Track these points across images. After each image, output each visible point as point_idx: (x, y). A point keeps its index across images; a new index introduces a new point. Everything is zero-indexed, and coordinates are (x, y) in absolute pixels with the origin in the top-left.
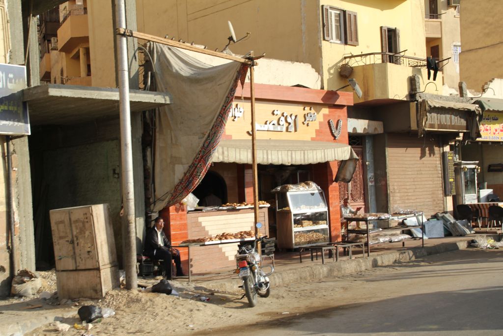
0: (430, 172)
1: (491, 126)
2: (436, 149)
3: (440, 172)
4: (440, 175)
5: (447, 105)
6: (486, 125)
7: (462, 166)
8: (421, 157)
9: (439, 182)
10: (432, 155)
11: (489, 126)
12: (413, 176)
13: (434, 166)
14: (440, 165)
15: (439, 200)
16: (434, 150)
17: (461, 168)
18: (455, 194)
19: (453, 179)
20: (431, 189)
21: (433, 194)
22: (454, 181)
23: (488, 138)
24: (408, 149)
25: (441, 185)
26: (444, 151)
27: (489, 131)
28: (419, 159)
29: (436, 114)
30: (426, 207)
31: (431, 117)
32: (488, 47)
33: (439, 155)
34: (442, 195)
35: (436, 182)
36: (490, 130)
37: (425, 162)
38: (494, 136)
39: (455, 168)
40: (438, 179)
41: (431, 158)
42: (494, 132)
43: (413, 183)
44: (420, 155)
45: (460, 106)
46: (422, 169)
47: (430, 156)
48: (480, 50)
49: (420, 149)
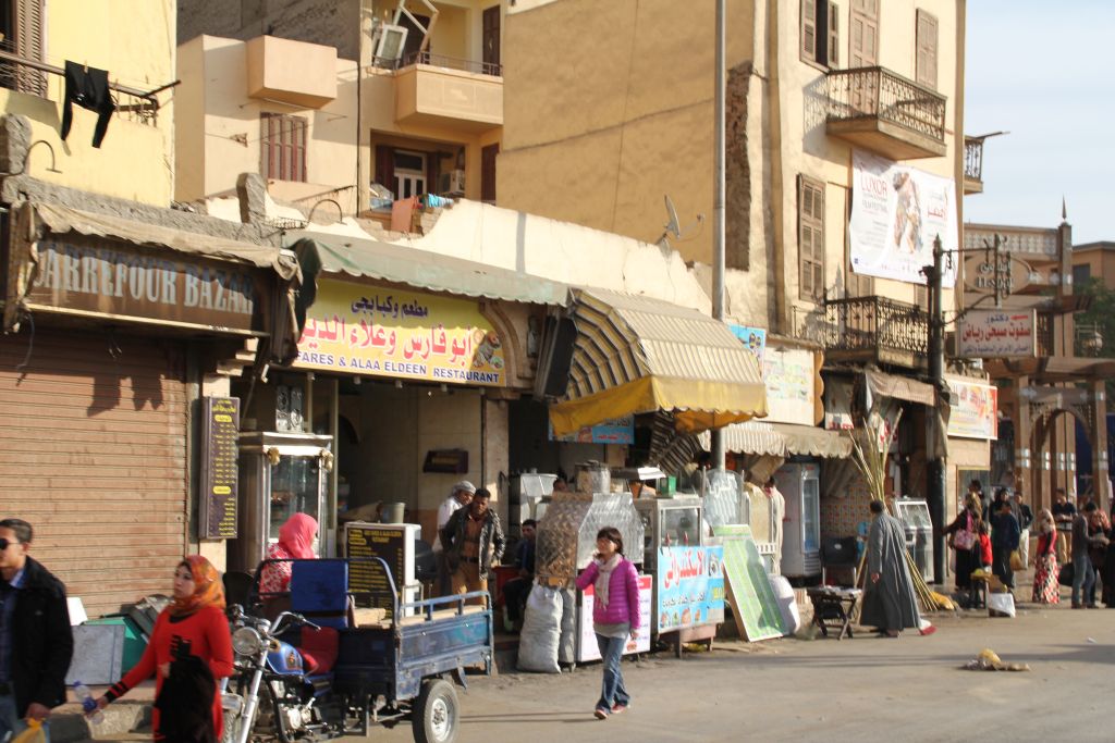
0: (133, 461)
1: (399, 330)
2: (170, 387)
3: (181, 462)
4: (181, 473)
5: (140, 233)
6: (377, 327)
7: (266, 448)
8: (94, 410)
9: (174, 493)
10: (148, 404)
11: (391, 329)
12: (47, 471)
13: (155, 439)
14: (182, 441)
15: (162, 554)
16: (158, 388)
17: (261, 453)
18: (233, 534)
19: (231, 486)
20: (130, 518)
21: (140, 532)
22: (232, 494)
23: (382, 366)
24: (29, 376)
25: (182, 504)
26: (205, 394)
27: (388, 347)
28: (83, 413)
29: (105, 264)
30: (100, 576)
31: (80, 269)
32: (561, 141)
33: (181, 408)
34: (181, 538)
35: (158, 495)
36: (392, 342)
37: (110, 426)
38: (406, 361)
39: (241, 453)
40: (170, 484)
41: (141, 415)
42: (410, 350)
43: (45, 494)
44: (89, 401)
45: (207, 244)
46: (91, 448)
47: (139, 405)
48: (543, 151)
49: (91, 380)
